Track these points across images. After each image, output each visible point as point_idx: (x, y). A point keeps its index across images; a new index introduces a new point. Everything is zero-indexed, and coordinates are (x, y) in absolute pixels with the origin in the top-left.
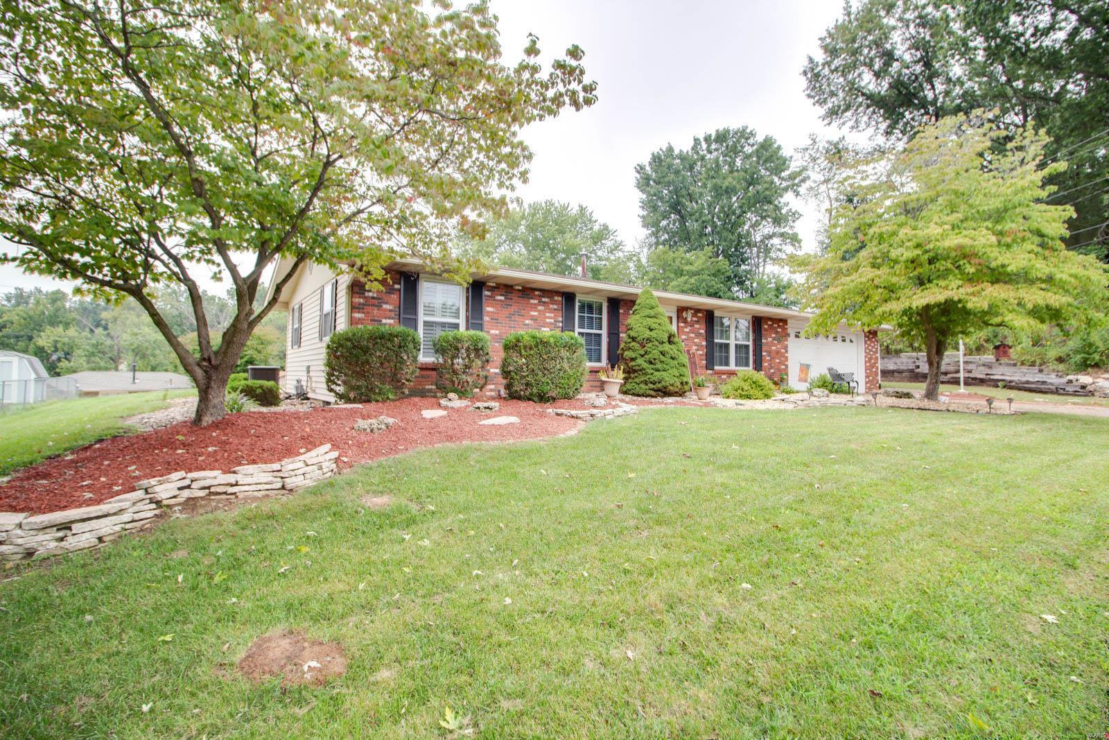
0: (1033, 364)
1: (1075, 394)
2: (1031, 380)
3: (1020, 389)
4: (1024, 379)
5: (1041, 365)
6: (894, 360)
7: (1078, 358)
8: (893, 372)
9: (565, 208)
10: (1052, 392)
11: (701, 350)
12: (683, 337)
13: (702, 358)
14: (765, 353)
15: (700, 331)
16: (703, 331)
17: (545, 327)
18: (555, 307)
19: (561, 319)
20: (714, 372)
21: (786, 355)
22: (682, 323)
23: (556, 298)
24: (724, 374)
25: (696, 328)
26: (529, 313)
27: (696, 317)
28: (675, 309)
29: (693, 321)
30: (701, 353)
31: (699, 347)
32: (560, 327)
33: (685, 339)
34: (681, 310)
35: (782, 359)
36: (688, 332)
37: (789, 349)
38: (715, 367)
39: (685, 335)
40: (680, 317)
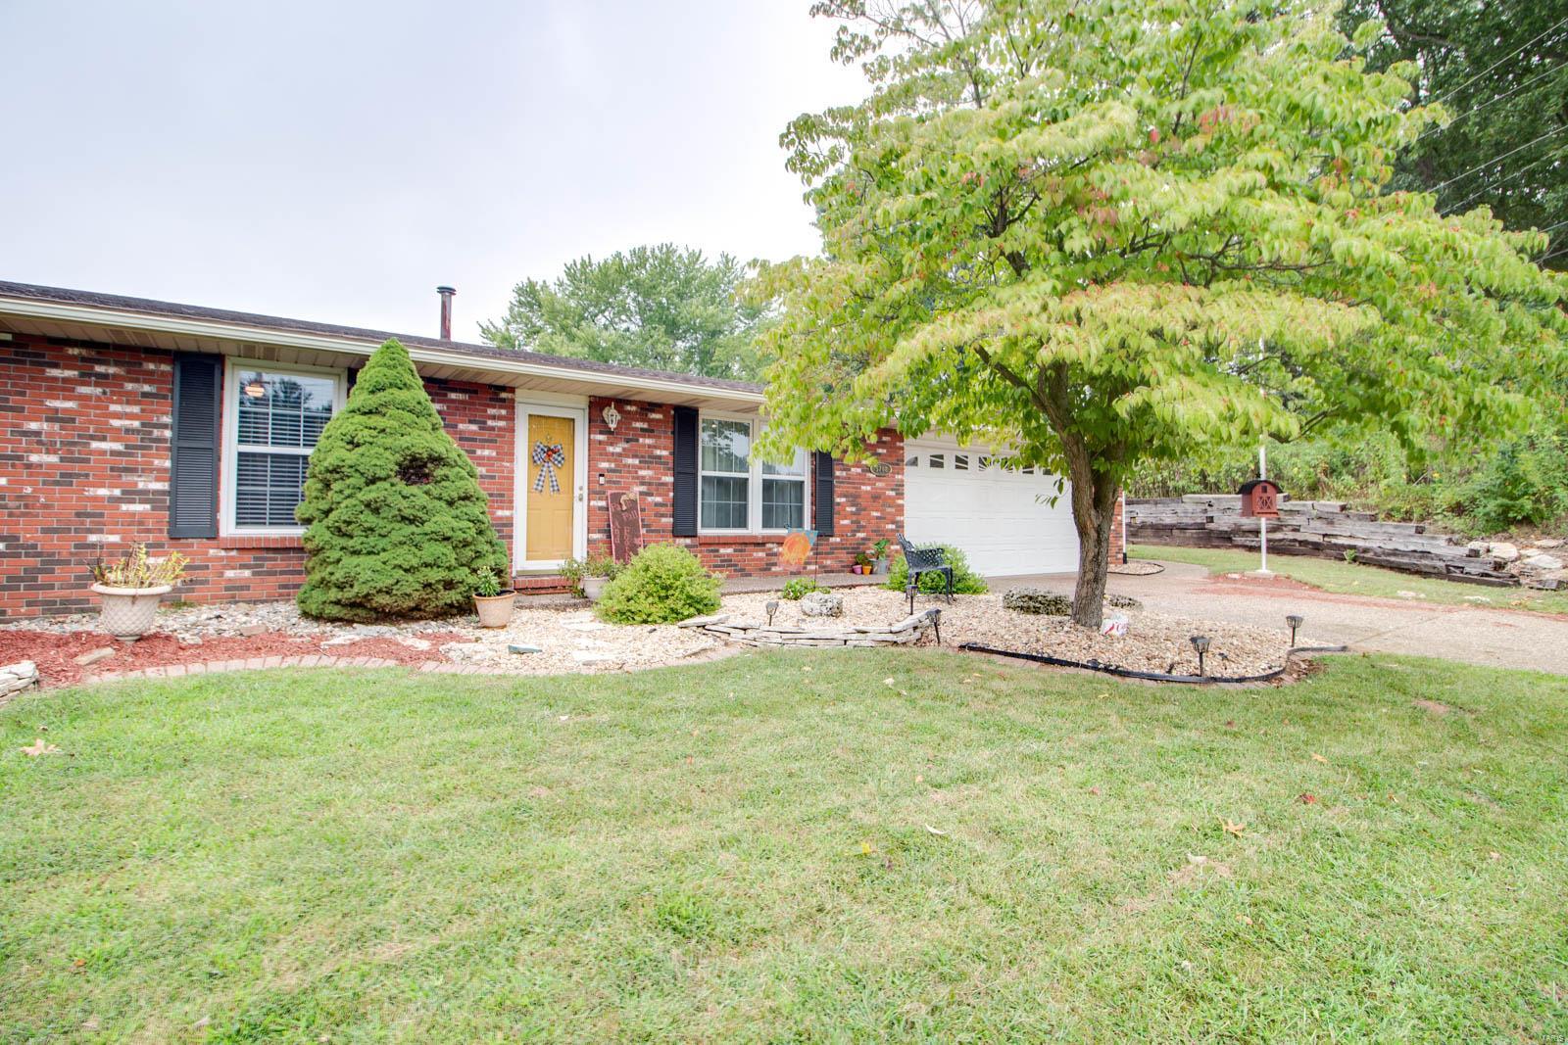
0: (1407, 517)
1: (1483, 579)
2: (1402, 548)
3: (1381, 565)
4: (1390, 546)
5: (1422, 519)
6: (1173, 506)
7: (1492, 506)
8: (1171, 528)
9: (695, 257)
10: (1439, 575)
11: (659, 495)
12: (604, 465)
13: (663, 510)
14: (843, 500)
15: (658, 452)
16: (665, 453)
17: (104, 439)
18: (147, 388)
19: (167, 419)
20: (696, 541)
21: (900, 502)
22: (601, 433)
23: (151, 366)
24: (726, 545)
25: (644, 445)
26: (41, 403)
27: (643, 421)
28: (584, 403)
29: (636, 429)
30: (659, 499)
31: (654, 486)
32: (165, 440)
33: (609, 470)
34: (598, 404)
35: (889, 510)
36: (620, 455)
37: (907, 490)
38: (701, 531)
39: (609, 461)
40: (596, 421)
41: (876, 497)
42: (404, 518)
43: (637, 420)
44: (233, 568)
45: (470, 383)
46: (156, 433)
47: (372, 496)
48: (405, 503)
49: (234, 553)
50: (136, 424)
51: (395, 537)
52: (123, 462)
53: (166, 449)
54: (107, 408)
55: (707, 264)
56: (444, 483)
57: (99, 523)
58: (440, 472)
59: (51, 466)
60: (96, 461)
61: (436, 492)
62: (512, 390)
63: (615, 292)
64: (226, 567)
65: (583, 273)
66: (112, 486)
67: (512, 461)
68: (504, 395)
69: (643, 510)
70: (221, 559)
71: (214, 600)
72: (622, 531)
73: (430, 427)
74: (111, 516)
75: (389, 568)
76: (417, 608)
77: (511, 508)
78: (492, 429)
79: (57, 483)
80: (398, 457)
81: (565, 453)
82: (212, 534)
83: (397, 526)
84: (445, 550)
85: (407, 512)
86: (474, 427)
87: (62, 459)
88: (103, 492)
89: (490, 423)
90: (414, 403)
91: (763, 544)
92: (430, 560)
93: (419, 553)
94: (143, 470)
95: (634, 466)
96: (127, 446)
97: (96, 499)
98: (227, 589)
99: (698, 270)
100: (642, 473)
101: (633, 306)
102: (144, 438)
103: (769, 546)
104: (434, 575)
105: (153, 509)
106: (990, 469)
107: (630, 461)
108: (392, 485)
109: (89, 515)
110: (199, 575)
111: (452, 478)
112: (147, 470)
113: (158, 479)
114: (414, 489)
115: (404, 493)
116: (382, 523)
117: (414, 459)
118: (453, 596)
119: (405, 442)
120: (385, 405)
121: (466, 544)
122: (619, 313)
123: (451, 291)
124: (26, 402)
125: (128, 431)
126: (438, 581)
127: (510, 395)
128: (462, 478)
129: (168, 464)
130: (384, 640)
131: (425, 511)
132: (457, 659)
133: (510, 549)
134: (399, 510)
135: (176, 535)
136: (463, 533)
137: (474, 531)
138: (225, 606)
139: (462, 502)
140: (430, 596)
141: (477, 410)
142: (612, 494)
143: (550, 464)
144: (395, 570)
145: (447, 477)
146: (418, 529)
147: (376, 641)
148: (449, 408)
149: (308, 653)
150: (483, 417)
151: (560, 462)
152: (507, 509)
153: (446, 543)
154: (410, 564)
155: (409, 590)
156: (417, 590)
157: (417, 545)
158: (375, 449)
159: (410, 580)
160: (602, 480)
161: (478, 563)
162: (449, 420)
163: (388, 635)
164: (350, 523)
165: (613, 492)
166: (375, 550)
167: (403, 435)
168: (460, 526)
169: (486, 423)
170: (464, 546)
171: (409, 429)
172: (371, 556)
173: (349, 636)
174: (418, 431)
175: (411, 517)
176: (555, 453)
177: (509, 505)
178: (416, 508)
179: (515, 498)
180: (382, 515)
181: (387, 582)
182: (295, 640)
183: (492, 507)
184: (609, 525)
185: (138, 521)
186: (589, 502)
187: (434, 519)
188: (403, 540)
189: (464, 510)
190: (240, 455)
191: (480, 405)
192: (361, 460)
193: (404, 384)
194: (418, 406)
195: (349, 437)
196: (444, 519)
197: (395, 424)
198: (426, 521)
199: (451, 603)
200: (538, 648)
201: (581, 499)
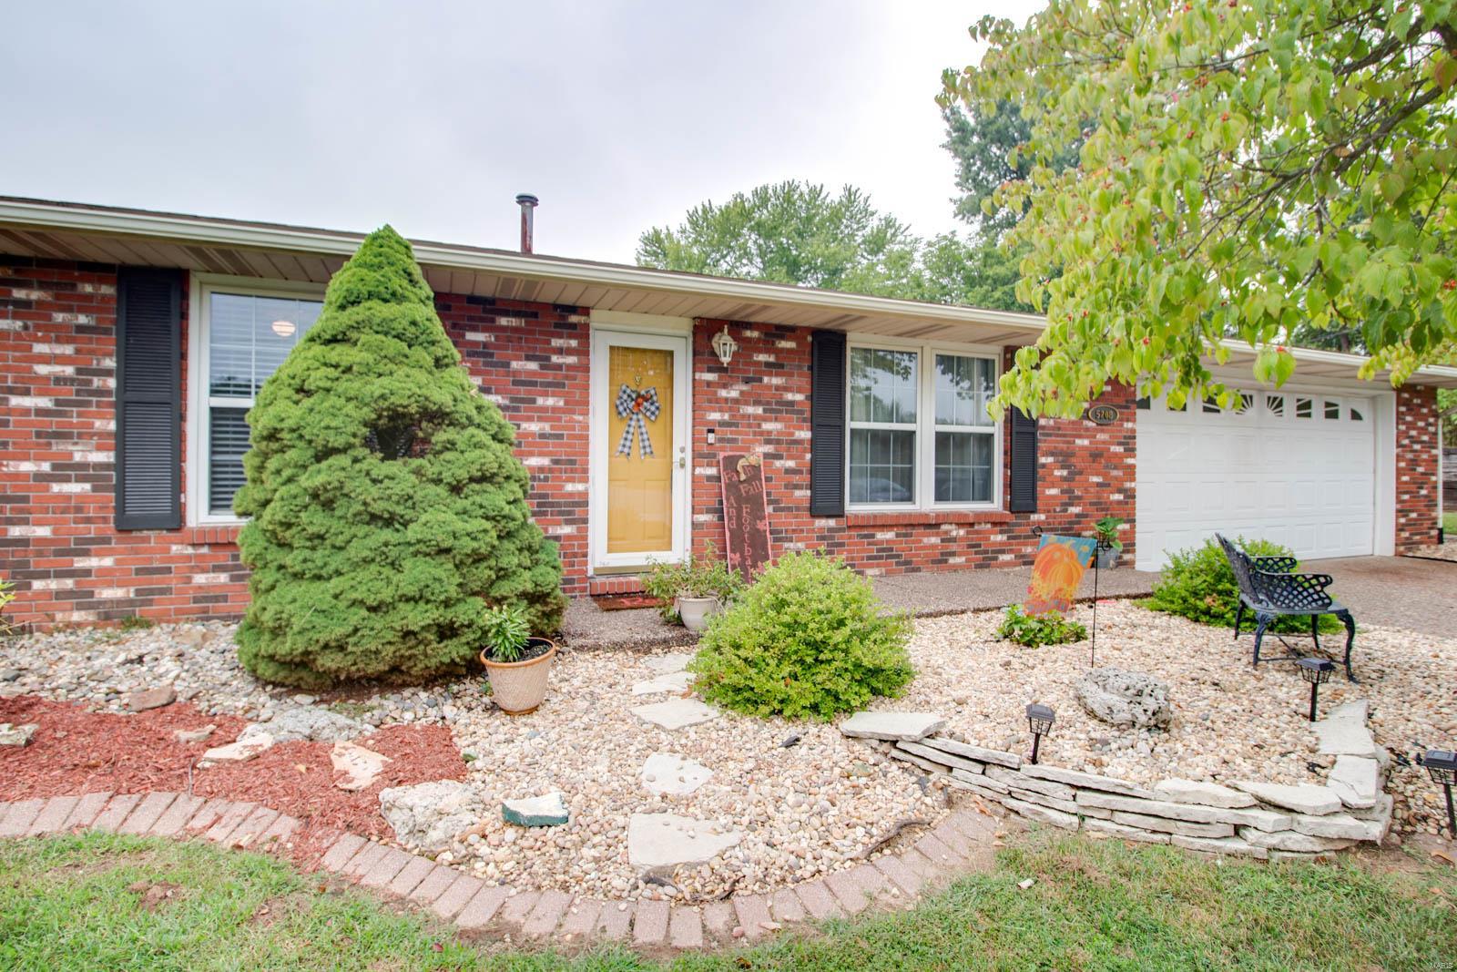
9: (815, 193)
11: (790, 457)
12: (715, 416)
13: (796, 479)
14: (1050, 460)
15: (789, 396)
16: (799, 397)
17: (26, 392)
18: (82, 319)
19: (110, 363)
20: (843, 522)
21: (1130, 461)
22: (710, 370)
23: (89, 289)
24: (884, 527)
25: (769, 387)
27: (768, 351)
28: (685, 327)
29: (758, 363)
30: (791, 464)
31: (783, 445)
32: (107, 393)
33: (722, 424)
34: (705, 329)
35: (1115, 473)
36: (736, 401)
37: (1140, 444)
38: (851, 508)
39: (721, 410)
40: (703, 354)
41: (1096, 455)
42: (374, 518)
43: (760, 351)
44: (204, 571)
45: (527, 303)
46: (97, 382)
47: (319, 480)
48: (375, 491)
49: (205, 550)
50: (69, 370)
51: (357, 551)
52: (53, 424)
53: (109, 405)
54: (30, 348)
55: (828, 201)
56: (448, 455)
57: (22, 511)
58: (441, 437)
60: (17, 423)
61: (431, 471)
62: (585, 311)
63: (736, 236)
64: (194, 570)
65: (705, 219)
66: (39, 458)
67: (586, 413)
68: (574, 319)
69: (768, 479)
70: (189, 558)
71: (181, 614)
72: (739, 510)
73: (429, 361)
74: (40, 500)
75: (342, 605)
76: (395, 669)
77: (586, 480)
78: (559, 367)
80: (368, 413)
81: (660, 400)
82: (175, 521)
83: (361, 530)
84: (440, 573)
85: (377, 507)
86: (533, 366)
88: (27, 467)
89: (555, 359)
90: (405, 323)
91: (937, 525)
92: (412, 590)
93: (396, 578)
94: (80, 436)
95: (756, 417)
96: (58, 403)
97: (17, 476)
98: (196, 600)
99: (820, 206)
100: (767, 426)
101: (754, 250)
102: (80, 390)
103: (944, 527)
104: (417, 617)
105: (95, 489)
106: (1251, 412)
107: (750, 410)
108: (356, 460)
109: (9, 500)
110: (156, 581)
111: (460, 446)
112: (85, 435)
113: (99, 448)
114: (393, 467)
115: (374, 474)
116: (336, 525)
117: (396, 415)
118: (454, 650)
119: (376, 387)
120: (357, 327)
121: (478, 559)
122: (741, 257)
123: (533, 200)
125: (59, 380)
126: (426, 628)
127: (582, 319)
128: (478, 446)
129: (112, 426)
130: (312, 749)
131: (410, 503)
132: (401, 831)
133: (583, 537)
134: (365, 504)
135: (126, 525)
136: (475, 539)
137: (494, 534)
138: (187, 626)
139: (476, 487)
140: (414, 651)
141: (537, 340)
142: (725, 458)
143: (641, 416)
144: (353, 609)
145: (453, 444)
146: (397, 535)
147: (297, 749)
148: (496, 338)
149: (160, 786)
150: (545, 350)
151: (653, 413)
152: (580, 482)
153: (442, 558)
154: (379, 597)
155: (379, 639)
156: (390, 643)
157: (392, 564)
158: (332, 400)
159: (378, 626)
160: (711, 437)
161: (504, 588)
162: (498, 355)
163: (326, 733)
164: (289, 526)
165: (727, 454)
166: (324, 573)
167: (380, 375)
168: (469, 527)
169: (548, 359)
170: (475, 562)
171: (391, 366)
172: (318, 583)
173: (257, 738)
174: (406, 369)
175: (386, 515)
176: (647, 400)
177: (583, 475)
178: (395, 498)
179: (590, 466)
180: (338, 513)
181: (340, 631)
182: (183, 735)
183: (559, 479)
184: (721, 502)
185: (74, 506)
186: (694, 470)
187: (423, 518)
188: (371, 555)
189: (478, 499)
190: (213, 410)
191: (541, 333)
192: (310, 419)
193: (394, 294)
194: (413, 329)
195: (297, 381)
196: (441, 517)
197: (368, 357)
198: (411, 521)
199: (453, 660)
200: (561, 813)
201: (682, 466)
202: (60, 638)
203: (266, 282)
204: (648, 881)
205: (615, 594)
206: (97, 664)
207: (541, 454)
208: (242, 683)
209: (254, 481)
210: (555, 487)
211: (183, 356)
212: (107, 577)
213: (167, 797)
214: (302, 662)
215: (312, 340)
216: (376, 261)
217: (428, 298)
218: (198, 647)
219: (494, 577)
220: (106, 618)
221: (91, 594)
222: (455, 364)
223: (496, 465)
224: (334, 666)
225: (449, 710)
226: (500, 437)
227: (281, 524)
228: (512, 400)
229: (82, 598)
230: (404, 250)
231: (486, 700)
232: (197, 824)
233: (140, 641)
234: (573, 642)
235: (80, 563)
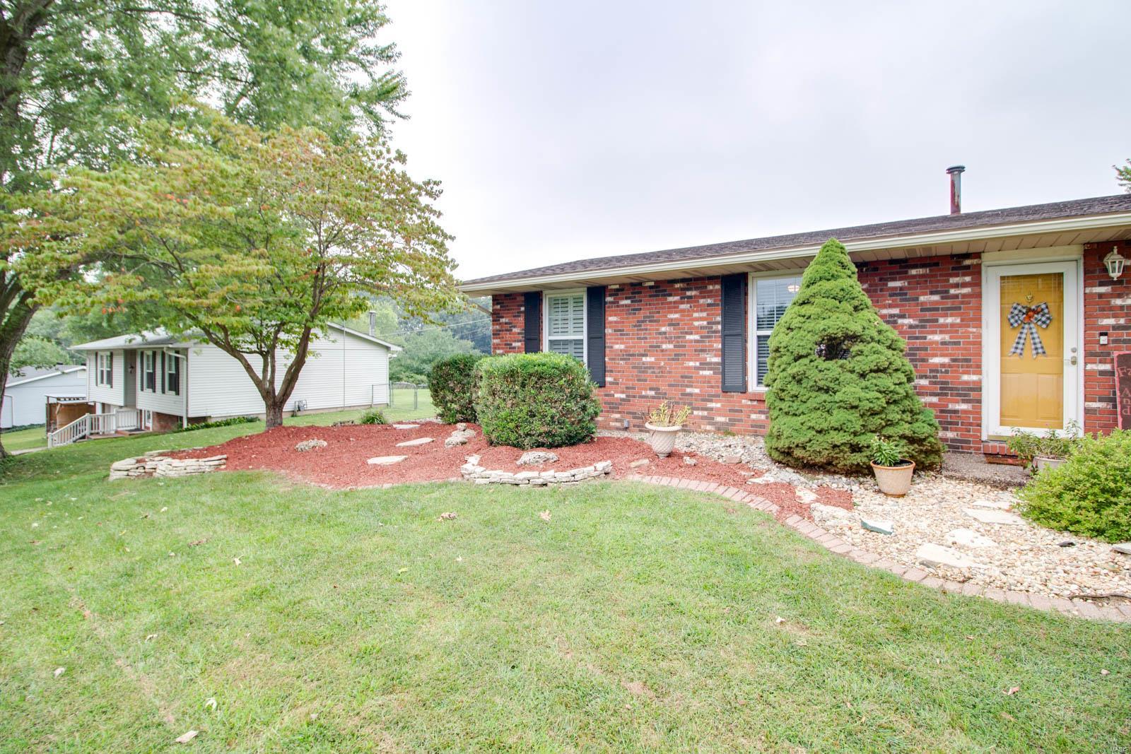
12: (1109, 321)
17: (691, 333)
18: (709, 301)
19: (719, 319)
22: (1101, 284)
23: (711, 288)
26: (666, 316)
28: (1076, 252)
32: (718, 332)
33: (1115, 328)
34: (1096, 251)
39: (1115, 316)
40: (1093, 272)
42: (820, 389)
44: (755, 413)
45: (931, 258)
46: (714, 327)
47: (795, 370)
48: (820, 376)
49: (755, 403)
50: (705, 323)
51: (812, 403)
52: (699, 346)
53: (719, 337)
54: (692, 315)
56: (858, 358)
57: (691, 382)
58: (855, 349)
59: (670, 350)
60: (688, 346)
61: (849, 366)
62: (978, 255)
64: (751, 412)
66: (696, 360)
67: (979, 326)
68: (967, 262)
70: (749, 406)
71: (746, 432)
73: (851, 308)
74: (696, 377)
75: (805, 428)
76: (829, 463)
77: (980, 373)
78: (956, 296)
79: (673, 359)
80: (817, 338)
81: (1050, 312)
82: (744, 390)
83: (814, 394)
84: (850, 417)
85: (821, 384)
86: (936, 298)
87: (675, 346)
88: (691, 364)
89: (952, 291)
90: (838, 290)
92: (836, 425)
93: (829, 418)
94: (709, 351)
96: (702, 337)
97: (689, 368)
98: (752, 426)
102: (707, 333)
104: (839, 438)
105: (714, 373)
108: (811, 361)
109: (686, 377)
110: (737, 416)
111: (866, 353)
112: (711, 350)
113: (716, 356)
114: (830, 364)
115: (820, 367)
116: (803, 391)
117: (832, 338)
118: (858, 458)
119: (822, 325)
120: (814, 296)
121: (874, 413)
123: (960, 169)
124: (660, 317)
125: (702, 328)
126: (844, 445)
127: (975, 261)
128: (876, 352)
129: (720, 346)
130: (789, 486)
131: (837, 382)
132: (817, 519)
133: (977, 413)
134: (815, 382)
135: (725, 390)
136: (871, 402)
137: (884, 400)
138: (748, 437)
139: (874, 374)
140: (838, 455)
141: (938, 281)
142: (1119, 356)
143: (1032, 325)
144: (809, 431)
145: (862, 352)
146: (830, 398)
147: (783, 485)
148: (909, 283)
149: (734, 485)
150: (945, 286)
151: (1044, 322)
152: (974, 374)
153: (853, 411)
154: (821, 426)
155: (820, 448)
156: (826, 449)
157: (828, 411)
158: (802, 332)
159: (821, 440)
160: (1103, 340)
161: (889, 431)
162: (910, 294)
163: (796, 483)
164: (783, 390)
165: (1122, 353)
166: (797, 413)
167: (824, 319)
168: (868, 396)
169: (947, 292)
170: (872, 414)
171: (830, 314)
172: (795, 417)
173: (769, 478)
174: (837, 314)
175: (825, 388)
176: (1038, 313)
177: (978, 368)
178: (829, 379)
179: (983, 364)
180: (804, 385)
181: (803, 439)
182: (743, 473)
183: (957, 372)
184: (1114, 393)
185: (706, 380)
186: (1085, 367)
187: (844, 390)
188: (818, 406)
189: (874, 381)
190: (759, 337)
191: (941, 275)
192: (792, 342)
193: (833, 276)
194: (842, 293)
195: (788, 324)
196: (853, 390)
197: (819, 310)
198: (837, 391)
199: (858, 464)
200: (889, 530)
201: (1074, 362)
202: (703, 435)
203: (780, 272)
204: (922, 564)
205: (1004, 456)
206: (715, 445)
207: (942, 355)
208: (767, 461)
209: (771, 370)
210: (954, 378)
211: (746, 312)
212: (719, 412)
213: (736, 490)
214: (788, 453)
215: (795, 304)
216: (825, 259)
217: (853, 273)
218: (751, 445)
219: (884, 424)
220: (719, 429)
221: (713, 419)
222: (867, 307)
223: (888, 363)
224: (801, 456)
225: (855, 488)
226: (894, 347)
227: (781, 390)
228: (921, 321)
229: (709, 419)
230: (840, 250)
231: (876, 487)
232: (746, 500)
233: (731, 440)
234: (944, 473)
235: (710, 405)
